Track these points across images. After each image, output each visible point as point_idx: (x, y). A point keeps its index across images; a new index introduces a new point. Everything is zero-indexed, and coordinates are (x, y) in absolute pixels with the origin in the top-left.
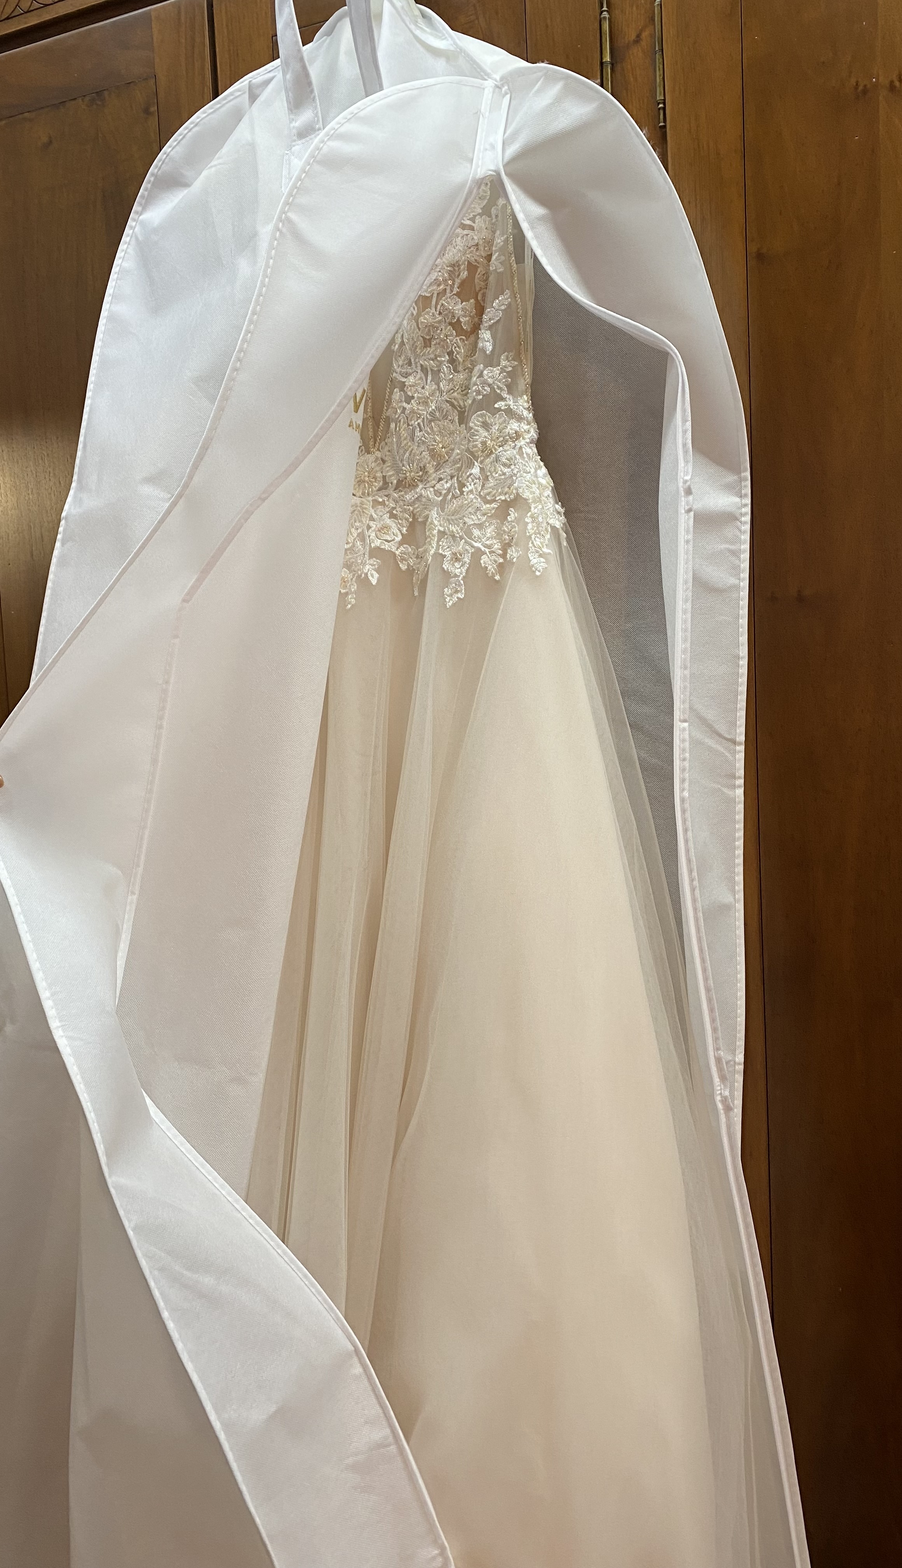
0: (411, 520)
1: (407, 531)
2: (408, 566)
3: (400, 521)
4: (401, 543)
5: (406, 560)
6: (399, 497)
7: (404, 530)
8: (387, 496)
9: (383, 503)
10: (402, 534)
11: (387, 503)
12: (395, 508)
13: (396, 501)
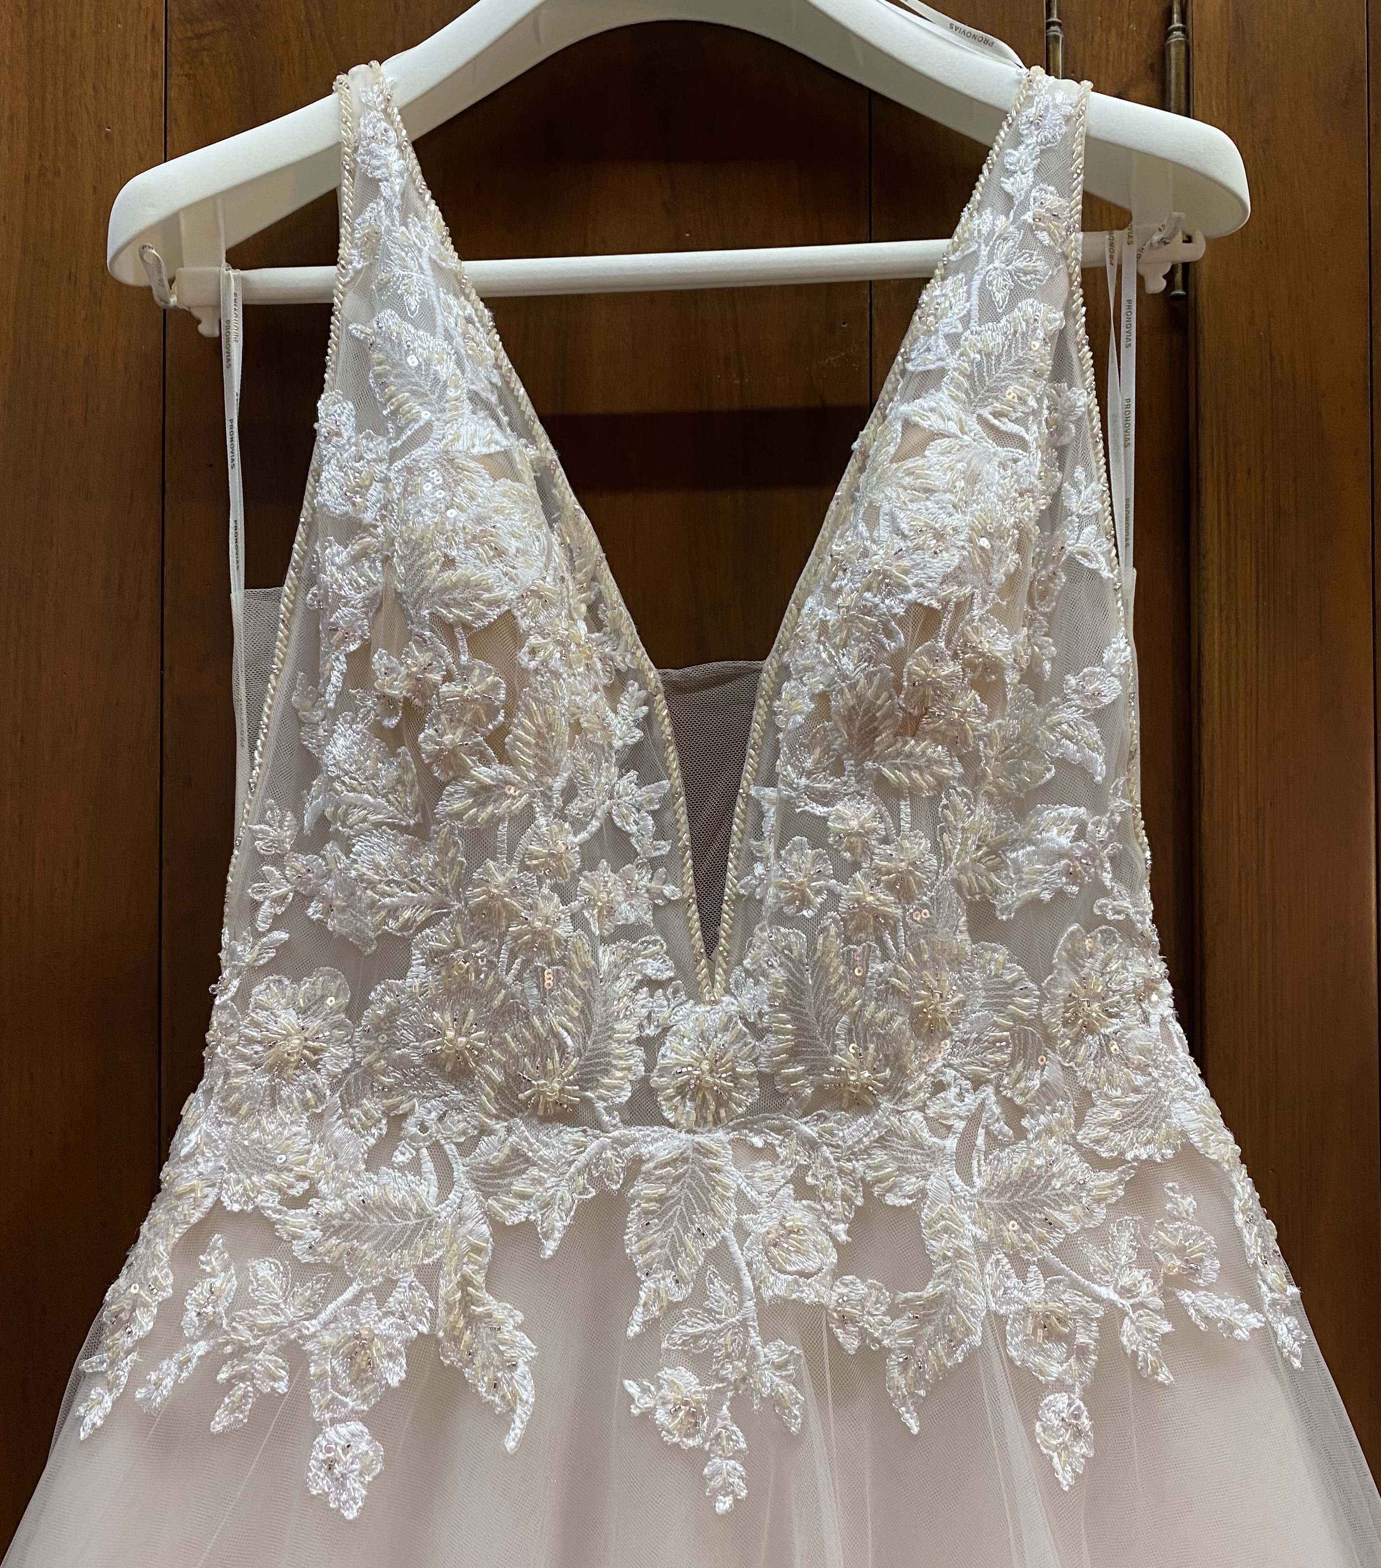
0: (859, 1202)
1: (848, 1233)
2: (863, 1340)
3: (828, 1207)
4: (838, 1273)
5: (854, 1321)
6: (821, 1136)
7: (840, 1230)
8: (778, 1130)
9: (768, 1152)
10: (837, 1245)
11: (782, 1152)
12: (808, 1167)
13: (811, 1145)
